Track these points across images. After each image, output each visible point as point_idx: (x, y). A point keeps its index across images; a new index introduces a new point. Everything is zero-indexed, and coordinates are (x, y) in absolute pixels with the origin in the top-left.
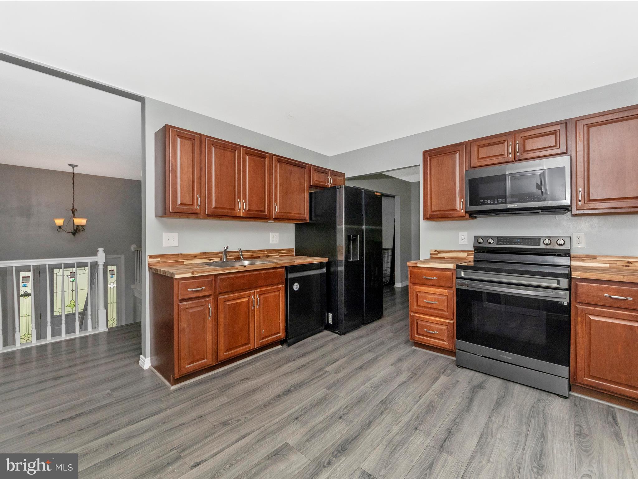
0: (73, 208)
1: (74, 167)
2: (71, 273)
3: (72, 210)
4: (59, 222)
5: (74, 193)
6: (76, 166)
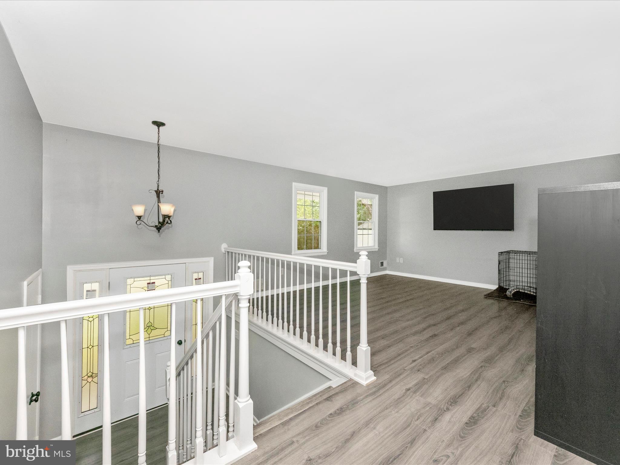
0: (158, 189)
1: (160, 126)
2: (148, 284)
3: (156, 192)
4: (139, 210)
5: (159, 167)
6: (163, 124)
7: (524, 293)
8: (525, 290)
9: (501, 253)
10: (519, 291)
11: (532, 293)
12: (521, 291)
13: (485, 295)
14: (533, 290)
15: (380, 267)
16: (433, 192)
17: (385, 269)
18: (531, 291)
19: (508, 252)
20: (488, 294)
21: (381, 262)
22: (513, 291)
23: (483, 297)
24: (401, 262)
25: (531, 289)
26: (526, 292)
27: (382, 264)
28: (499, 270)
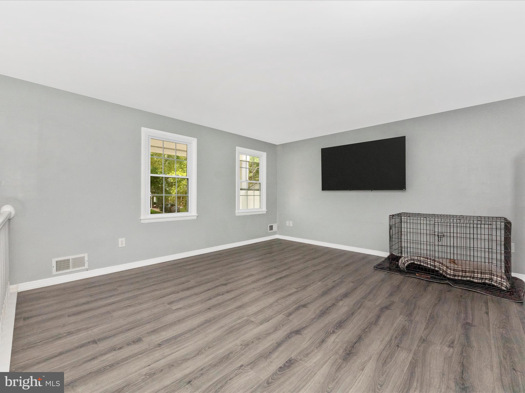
7: (420, 265)
8: (420, 261)
9: (392, 217)
10: (414, 263)
11: (429, 266)
12: (416, 262)
13: (374, 267)
14: (430, 262)
15: (269, 232)
16: (321, 149)
17: (275, 233)
18: (427, 264)
19: (400, 215)
20: (379, 265)
21: (270, 226)
22: (407, 263)
23: (373, 268)
24: (290, 226)
25: (427, 261)
26: (422, 264)
27: (271, 228)
28: (390, 236)
